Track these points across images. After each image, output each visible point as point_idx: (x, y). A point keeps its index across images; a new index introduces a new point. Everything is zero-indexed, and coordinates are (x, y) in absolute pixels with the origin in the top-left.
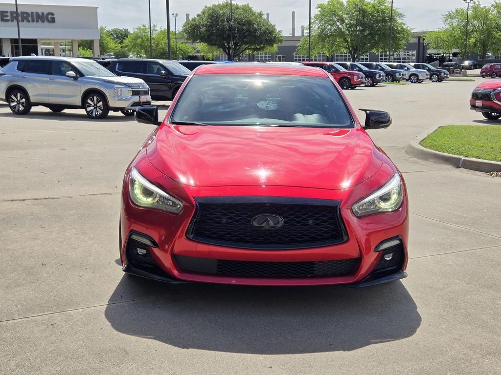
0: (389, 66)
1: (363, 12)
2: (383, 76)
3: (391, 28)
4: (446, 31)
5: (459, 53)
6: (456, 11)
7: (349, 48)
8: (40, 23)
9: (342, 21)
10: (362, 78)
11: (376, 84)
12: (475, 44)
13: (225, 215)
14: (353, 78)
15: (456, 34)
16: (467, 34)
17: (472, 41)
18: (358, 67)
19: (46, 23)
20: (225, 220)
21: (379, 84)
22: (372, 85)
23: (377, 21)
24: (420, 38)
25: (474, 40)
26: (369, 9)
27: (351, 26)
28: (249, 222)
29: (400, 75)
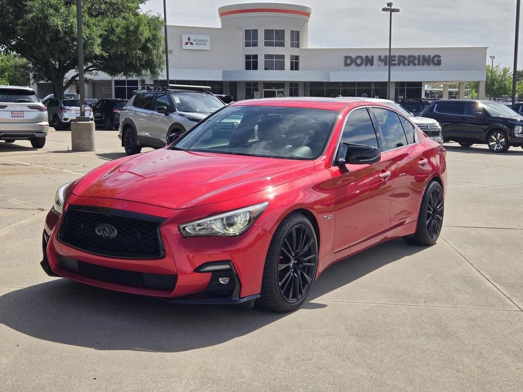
8: (425, 66)
19: (432, 66)
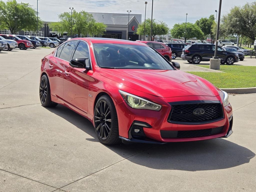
0: (40, 38)
1: (17, 9)
2: (39, 44)
3: (33, 19)
4: (61, 23)
5: (67, 34)
6: (65, 13)
7: (9, 28)
9: (5, 12)
10: (31, 44)
11: (36, 48)
12: (75, 30)
13: (182, 110)
14: (26, 44)
15: (66, 24)
16: (71, 24)
17: (74, 28)
18: (26, 38)
20: (182, 112)
21: (37, 47)
22: (34, 48)
23: (24, 15)
24: (46, 24)
25: (75, 28)
26: (20, 8)
27: (10, 16)
28: (192, 112)
29: (46, 43)
